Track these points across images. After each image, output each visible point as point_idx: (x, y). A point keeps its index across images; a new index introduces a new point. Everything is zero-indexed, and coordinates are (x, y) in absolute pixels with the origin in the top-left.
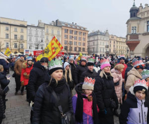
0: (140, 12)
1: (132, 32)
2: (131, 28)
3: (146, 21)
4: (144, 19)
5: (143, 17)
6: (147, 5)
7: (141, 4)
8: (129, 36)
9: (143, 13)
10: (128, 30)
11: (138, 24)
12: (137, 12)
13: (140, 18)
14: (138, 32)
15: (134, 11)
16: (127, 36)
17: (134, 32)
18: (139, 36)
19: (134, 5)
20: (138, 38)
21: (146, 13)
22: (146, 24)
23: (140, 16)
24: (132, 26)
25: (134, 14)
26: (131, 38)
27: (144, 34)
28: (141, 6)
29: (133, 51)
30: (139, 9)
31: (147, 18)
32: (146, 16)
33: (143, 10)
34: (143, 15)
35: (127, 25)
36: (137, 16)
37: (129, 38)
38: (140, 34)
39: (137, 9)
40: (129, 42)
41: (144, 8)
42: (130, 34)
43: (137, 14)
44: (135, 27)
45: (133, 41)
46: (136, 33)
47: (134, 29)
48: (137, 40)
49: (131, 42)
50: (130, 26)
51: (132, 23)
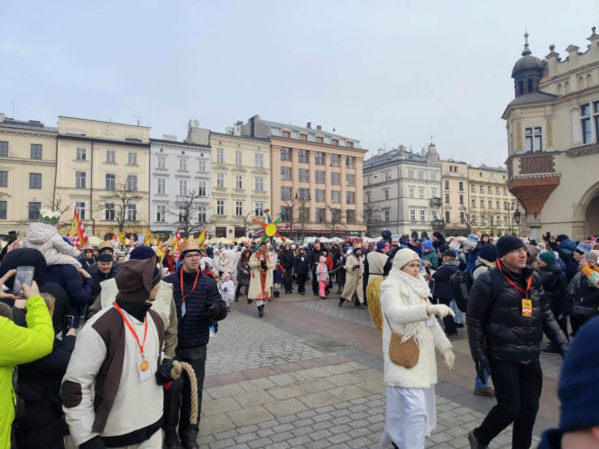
0: (551, 74)
1: (526, 147)
2: (524, 134)
3: (575, 103)
4: (569, 97)
5: (563, 92)
6: (577, 48)
7: (552, 48)
8: (516, 163)
9: (561, 79)
10: (513, 138)
11: (548, 118)
12: (541, 77)
13: (554, 97)
14: (550, 143)
15: (527, 74)
16: (509, 162)
17: (536, 148)
18: (557, 160)
19: (525, 54)
20: (550, 166)
21: (573, 79)
22: (577, 117)
23: (552, 89)
24: (524, 124)
25: (530, 82)
26: (524, 169)
27: (574, 153)
28: (553, 55)
30: (545, 63)
31: (579, 94)
32: (574, 86)
33: (562, 69)
34: (563, 83)
35: (508, 123)
36: (542, 90)
37: (520, 169)
38: (558, 153)
39: (541, 65)
40: (518, 184)
41: (563, 59)
42: (519, 155)
43: (541, 81)
44: (536, 128)
45: (533, 180)
46: (544, 150)
47: (533, 135)
48: (550, 174)
49: (528, 184)
50: (519, 124)
51: (524, 115)
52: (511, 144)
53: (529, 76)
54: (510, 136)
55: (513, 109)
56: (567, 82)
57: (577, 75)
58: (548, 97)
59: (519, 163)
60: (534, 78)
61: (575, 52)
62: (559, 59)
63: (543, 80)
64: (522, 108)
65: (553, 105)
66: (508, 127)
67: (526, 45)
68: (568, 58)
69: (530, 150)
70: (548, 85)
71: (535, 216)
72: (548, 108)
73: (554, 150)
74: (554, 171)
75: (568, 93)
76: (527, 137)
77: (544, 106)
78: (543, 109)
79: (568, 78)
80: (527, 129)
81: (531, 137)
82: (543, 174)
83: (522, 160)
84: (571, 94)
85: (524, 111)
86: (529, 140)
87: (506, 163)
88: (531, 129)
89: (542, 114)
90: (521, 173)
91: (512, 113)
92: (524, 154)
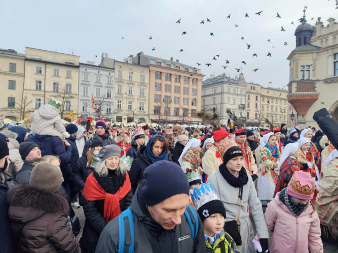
0: (318, 34)
1: (300, 77)
2: (300, 68)
3: (331, 52)
4: (327, 48)
5: (324, 45)
6: (334, 20)
7: (319, 19)
8: (294, 85)
9: (324, 37)
11: (315, 60)
12: (311, 36)
13: (319, 48)
14: (314, 75)
15: (304, 33)
16: (290, 85)
17: (306, 77)
18: (318, 85)
19: (303, 20)
20: (314, 89)
21: (331, 37)
22: (331, 60)
23: (317, 43)
24: (301, 63)
25: (305, 38)
26: (298, 89)
27: (328, 81)
28: (319, 22)
29: (303, 116)
30: (314, 28)
31: (333, 47)
32: (330, 42)
33: (324, 32)
34: (324, 40)
35: (290, 62)
36: (312, 44)
37: (296, 89)
38: (319, 81)
39: (312, 29)
40: (295, 98)
41: (325, 26)
42: (295, 81)
43: (312, 38)
44: (307, 66)
45: (304, 96)
46: (310, 79)
47: (305, 70)
48: (313, 93)
49: (300, 98)
50: (297, 63)
51: (301, 58)
52: (291, 74)
53: (304, 35)
54: (292, 70)
55: (295, 54)
56: (327, 40)
57: (333, 36)
58: (315, 48)
59: (296, 86)
60: (307, 36)
61: (332, 22)
62: (323, 26)
63: (313, 38)
64: (300, 54)
65: (317, 53)
66: (290, 64)
67: (304, 17)
68: (328, 25)
69: (302, 78)
70: (315, 41)
71: (303, 117)
72: (315, 55)
73: (316, 79)
74: (315, 91)
75: (327, 46)
76: (301, 71)
77: (313, 53)
78: (312, 55)
79: (328, 37)
80: (302, 66)
81: (304, 71)
82: (309, 93)
83: (298, 84)
84: (329, 47)
85: (301, 55)
87: (288, 85)
88: (304, 66)
89: (311, 57)
90: (297, 91)
91: (294, 56)
92: (300, 81)
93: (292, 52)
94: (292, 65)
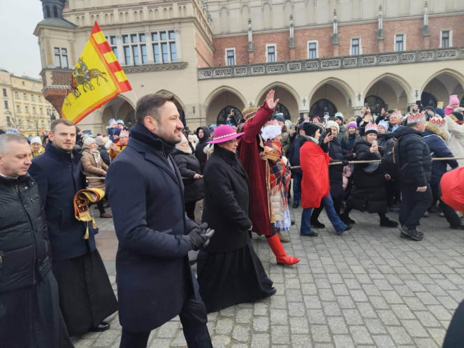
0: (71, 6)
1: (56, 64)
2: (53, 51)
4: (85, 29)
5: (80, 24)
8: (49, 75)
9: (79, 13)
10: (45, 54)
11: (72, 43)
12: (63, 7)
13: (75, 26)
16: (43, 74)
17: (64, 65)
21: (87, 15)
23: (72, 19)
24: (53, 44)
25: (55, 8)
26: (55, 81)
32: (88, 21)
34: (80, 17)
35: (39, 39)
36: (65, 18)
37: (52, 81)
40: (52, 93)
42: (50, 69)
44: (62, 49)
45: (63, 90)
46: (69, 67)
47: (61, 54)
49: (60, 94)
50: (48, 42)
51: (53, 36)
52: (43, 59)
53: (53, 3)
54: (42, 51)
55: (43, 28)
56: (83, 17)
57: (90, 13)
58: (70, 26)
59: (51, 76)
60: (58, 6)
63: (65, 10)
64: (50, 29)
65: (74, 33)
66: (39, 43)
69: (59, 66)
70: (69, 15)
72: (71, 35)
75: (84, 25)
76: (56, 55)
77: (68, 32)
78: (66, 34)
79: (84, 14)
80: (55, 48)
81: (59, 55)
83: (53, 73)
85: (52, 32)
86: (58, 57)
87: (40, 74)
88: (58, 49)
89: (66, 38)
90: (53, 84)
91: (42, 31)
92: (55, 69)
93: (38, 25)
94: (42, 44)
